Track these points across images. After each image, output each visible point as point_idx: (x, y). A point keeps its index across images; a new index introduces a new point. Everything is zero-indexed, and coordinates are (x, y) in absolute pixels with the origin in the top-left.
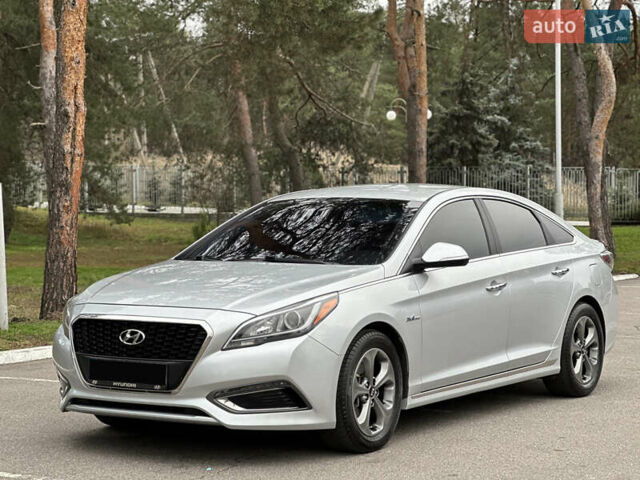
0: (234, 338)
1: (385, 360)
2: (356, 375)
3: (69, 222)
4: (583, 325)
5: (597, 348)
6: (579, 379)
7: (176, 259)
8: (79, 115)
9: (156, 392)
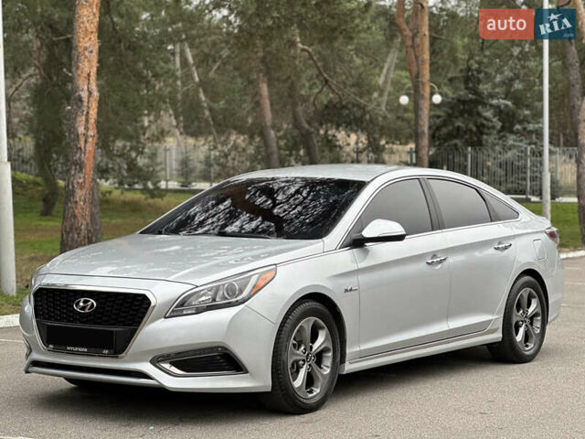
0: (176, 307)
1: (322, 328)
2: (292, 341)
3: (83, 198)
4: (526, 296)
5: (539, 318)
6: (521, 346)
7: (141, 233)
8: (91, 99)
9: (104, 356)
